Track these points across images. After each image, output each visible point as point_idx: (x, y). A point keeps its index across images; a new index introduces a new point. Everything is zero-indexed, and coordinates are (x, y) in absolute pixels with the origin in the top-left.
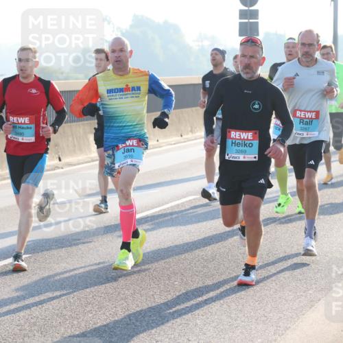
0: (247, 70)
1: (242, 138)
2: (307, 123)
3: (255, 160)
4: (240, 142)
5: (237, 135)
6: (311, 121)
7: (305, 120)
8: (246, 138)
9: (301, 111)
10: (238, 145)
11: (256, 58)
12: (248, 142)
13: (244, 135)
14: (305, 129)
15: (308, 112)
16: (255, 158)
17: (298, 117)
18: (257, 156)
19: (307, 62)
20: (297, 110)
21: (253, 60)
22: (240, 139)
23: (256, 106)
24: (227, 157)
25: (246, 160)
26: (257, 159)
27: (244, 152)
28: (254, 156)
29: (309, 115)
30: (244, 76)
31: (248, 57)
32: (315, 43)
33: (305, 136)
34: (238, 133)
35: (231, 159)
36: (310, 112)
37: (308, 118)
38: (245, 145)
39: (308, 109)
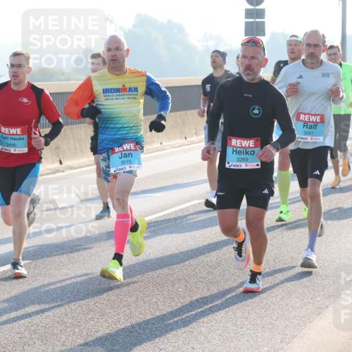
0: (248, 72)
1: (243, 145)
2: (311, 127)
3: (257, 167)
4: (242, 150)
5: (238, 143)
6: (315, 125)
7: (309, 124)
8: (247, 146)
9: (305, 114)
10: (239, 153)
11: (257, 59)
12: (250, 150)
13: (246, 143)
14: (309, 134)
15: (312, 115)
16: (258, 165)
17: (302, 121)
18: (259, 163)
19: (312, 63)
20: (301, 113)
21: (254, 61)
22: (242, 147)
23: (256, 111)
24: (227, 166)
25: (248, 167)
26: (259, 167)
27: (246, 160)
28: (256, 164)
29: (313, 119)
30: (245, 78)
31: (249, 57)
32: (321, 44)
33: (309, 140)
34: (238, 141)
35: (232, 167)
36: (315, 115)
37: (313, 122)
38: (247, 153)
39: (313, 113)
